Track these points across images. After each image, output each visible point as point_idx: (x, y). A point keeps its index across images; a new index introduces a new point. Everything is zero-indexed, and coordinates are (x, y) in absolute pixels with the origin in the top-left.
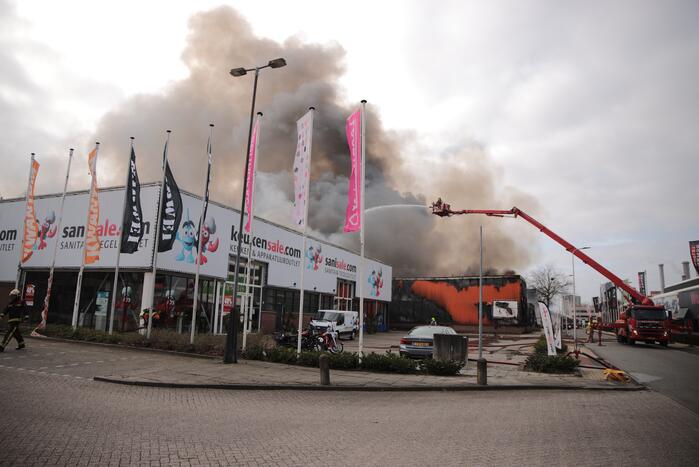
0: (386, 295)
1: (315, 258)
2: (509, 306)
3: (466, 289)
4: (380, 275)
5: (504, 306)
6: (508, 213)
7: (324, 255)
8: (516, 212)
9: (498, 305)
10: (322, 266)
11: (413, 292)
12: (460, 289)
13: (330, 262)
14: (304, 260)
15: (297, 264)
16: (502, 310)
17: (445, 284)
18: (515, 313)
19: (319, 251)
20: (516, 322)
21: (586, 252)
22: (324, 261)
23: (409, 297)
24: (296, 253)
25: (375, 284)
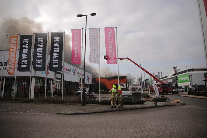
0: (90, 83)
1: (74, 72)
2: (124, 85)
3: (111, 80)
4: (89, 77)
5: (122, 85)
6: (126, 59)
7: (76, 71)
8: (128, 59)
9: (120, 85)
10: (76, 74)
11: (96, 81)
12: (109, 80)
13: (78, 73)
14: (72, 73)
15: (70, 74)
16: (121, 86)
17: (105, 79)
18: (125, 87)
19: (76, 70)
20: (125, 89)
21: (147, 70)
22: (77, 73)
23: (95, 83)
24: (70, 70)
25: (88, 79)
